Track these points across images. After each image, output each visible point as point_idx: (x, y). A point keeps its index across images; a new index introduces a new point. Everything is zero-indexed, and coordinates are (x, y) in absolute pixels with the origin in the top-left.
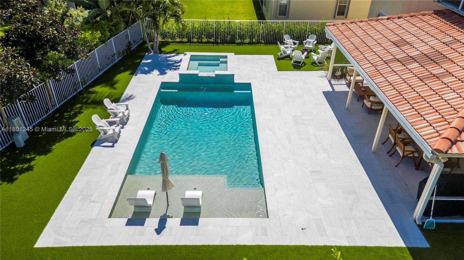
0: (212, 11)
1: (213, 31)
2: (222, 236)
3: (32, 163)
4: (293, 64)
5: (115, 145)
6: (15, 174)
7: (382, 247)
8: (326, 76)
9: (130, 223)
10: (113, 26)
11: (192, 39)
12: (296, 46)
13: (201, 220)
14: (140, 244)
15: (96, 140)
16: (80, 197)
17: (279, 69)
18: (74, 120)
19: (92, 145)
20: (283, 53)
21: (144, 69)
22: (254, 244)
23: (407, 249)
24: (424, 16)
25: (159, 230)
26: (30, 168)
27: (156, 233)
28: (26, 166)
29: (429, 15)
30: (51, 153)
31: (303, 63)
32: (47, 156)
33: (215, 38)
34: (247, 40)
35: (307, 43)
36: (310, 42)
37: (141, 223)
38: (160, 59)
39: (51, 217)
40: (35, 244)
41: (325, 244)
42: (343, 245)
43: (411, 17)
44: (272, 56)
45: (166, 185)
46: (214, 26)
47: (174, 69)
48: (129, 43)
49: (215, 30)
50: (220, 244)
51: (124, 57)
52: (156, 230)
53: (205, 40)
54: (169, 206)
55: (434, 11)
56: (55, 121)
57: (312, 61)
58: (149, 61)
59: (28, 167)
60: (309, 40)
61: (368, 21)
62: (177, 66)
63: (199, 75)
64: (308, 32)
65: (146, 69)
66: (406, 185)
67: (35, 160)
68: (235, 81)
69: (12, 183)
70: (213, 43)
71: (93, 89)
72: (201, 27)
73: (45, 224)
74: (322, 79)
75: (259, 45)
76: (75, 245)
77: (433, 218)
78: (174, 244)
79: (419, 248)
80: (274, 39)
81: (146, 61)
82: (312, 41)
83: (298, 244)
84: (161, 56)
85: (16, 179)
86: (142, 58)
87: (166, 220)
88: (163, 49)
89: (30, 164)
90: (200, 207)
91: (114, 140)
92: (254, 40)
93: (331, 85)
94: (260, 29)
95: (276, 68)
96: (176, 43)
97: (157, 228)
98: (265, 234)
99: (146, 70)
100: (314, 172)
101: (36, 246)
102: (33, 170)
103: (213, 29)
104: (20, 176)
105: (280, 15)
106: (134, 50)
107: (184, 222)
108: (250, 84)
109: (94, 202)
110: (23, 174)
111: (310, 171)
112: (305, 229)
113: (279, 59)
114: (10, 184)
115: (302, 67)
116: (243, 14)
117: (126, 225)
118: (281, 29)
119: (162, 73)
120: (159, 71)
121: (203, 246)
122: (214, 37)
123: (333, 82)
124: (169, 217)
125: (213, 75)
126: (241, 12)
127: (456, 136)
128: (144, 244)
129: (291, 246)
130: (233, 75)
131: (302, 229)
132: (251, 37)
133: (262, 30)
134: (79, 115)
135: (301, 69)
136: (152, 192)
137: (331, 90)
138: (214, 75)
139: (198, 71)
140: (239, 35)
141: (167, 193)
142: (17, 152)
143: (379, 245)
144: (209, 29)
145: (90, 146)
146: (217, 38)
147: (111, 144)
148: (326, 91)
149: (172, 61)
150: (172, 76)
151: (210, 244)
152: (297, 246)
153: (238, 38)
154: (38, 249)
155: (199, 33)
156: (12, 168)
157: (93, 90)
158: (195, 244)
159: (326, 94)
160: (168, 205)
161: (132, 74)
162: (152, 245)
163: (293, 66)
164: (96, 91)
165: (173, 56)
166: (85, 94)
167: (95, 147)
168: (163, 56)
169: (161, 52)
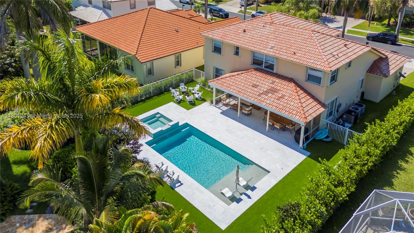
4: (189, 104)
5: (182, 183)
13: (255, 186)
15: (171, 186)
17: (187, 109)
19: (173, 189)
23: (308, 157)
24: (251, 71)
25: (249, 197)
27: (249, 199)
29: (253, 71)
31: (193, 101)
34: (144, 98)
36: (182, 88)
37: (241, 200)
44: (172, 102)
55: (254, 69)
63: (163, 130)
68: (179, 125)
78: (260, 197)
87: (246, 193)
92: (148, 96)
93: (219, 108)
94: (151, 88)
95: (185, 109)
97: (247, 197)
98: (276, 177)
105: (148, 75)
108: (187, 123)
118: (161, 84)
125: (168, 126)
130: (179, 122)
131: (282, 169)
138: (170, 127)
140: (140, 95)
147: (179, 184)
148: (221, 112)
153: (139, 98)
159: (222, 114)
167: (176, 189)
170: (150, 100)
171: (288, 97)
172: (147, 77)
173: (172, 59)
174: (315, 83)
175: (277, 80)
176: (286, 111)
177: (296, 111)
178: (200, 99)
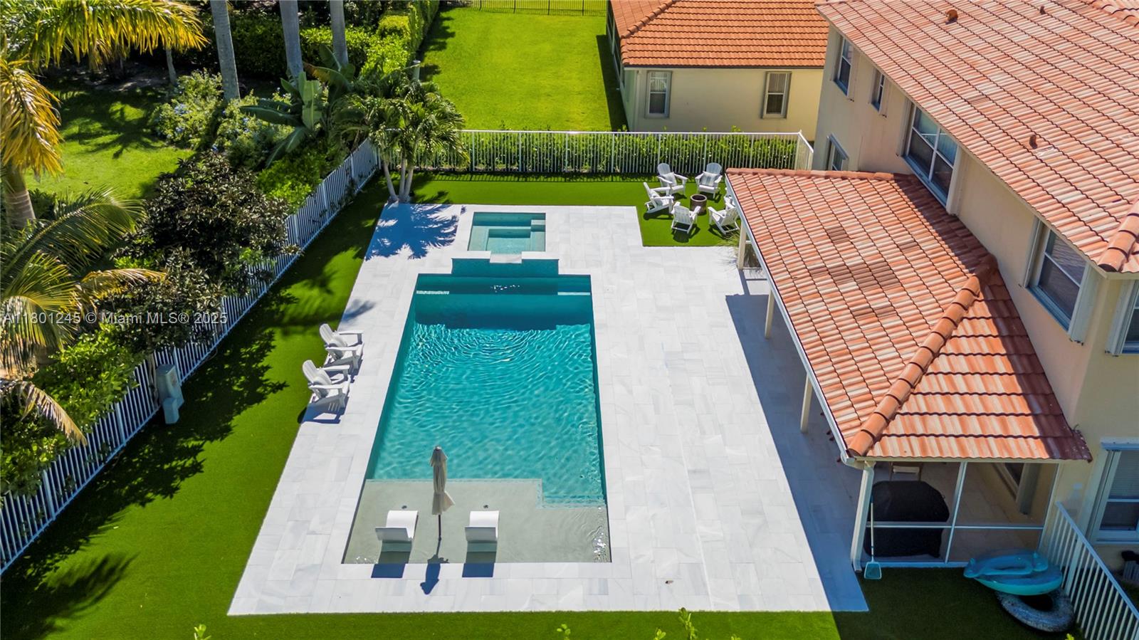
0: (515, 87)
1: (518, 151)
2: (533, 595)
3: (200, 457)
4: (674, 230)
5: (341, 418)
6: (173, 480)
7: (794, 612)
8: (735, 261)
9: (378, 572)
10: (327, 159)
11: (476, 165)
12: (682, 186)
13: (498, 567)
14: (398, 611)
15: (306, 409)
16: (290, 523)
17: (647, 242)
18: (260, 365)
19: (301, 419)
20: (655, 205)
21: (383, 242)
22: (585, 610)
23: (832, 616)
24: (880, 181)
25: (428, 586)
26: (196, 468)
27: (422, 591)
28: (189, 462)
29: (888, 182)
30: (231, 436)
31: (694, 226)
32: (224, 441)
33: (522, 164)
34: (586, 169)
35: (704, 182)
36: (709, 178)
37: (397, 572)
38: (412, 217)
39: (246, 561)
40: (227, 607)
41: (702, 609)
42: (730, 611)
43: (861, 179)
44: (635, 208)
45: (439, 502)
46: (521, 142)
47: (441, 242)
48: (352, 182)
49: (522, 149)
50: (528, 610)
51: (340, 211)
52: (422, 585)
53: (501, 167)
54: (442, 541)
55: (895, 175)
56: (226, 366)
57: (710, 223)
58: (392, 223)
59: (192, 464)
60: (707, 173)
61: (796, 175)
62: (447, 235)
63: (491, 262)
64: (707, 152)
65: (387, 242)
66: (851, 497)
67: (202, 450)
68: (561, 272)
69: (171, 497)
70: (516, 174)
71: (288, 291)
72: (493, 144)
73: (240, 575)
74: (728, 267)
75: (610, 178)
76: (293, 611)
77: (875, 560)
78: (454, 611)
79: (851, 613)
80: (639, 165)
81: (386, 224)
82: (714, 175)
83: (658, 610)
84: (414, 210)
85: (177, 488)
86: (377, 215)
87: (439, 568)
88: (419, 192)
89: (195, 458)
90: (496, 542)
91: (338, 407)
92: (600, 168)
93: (744, 281)
94: (611, 148)
95: (640, 241)
96: (442, 175)
97: (424, 581)
98: (604, 591)
99: (385, 246)
100: (695, 472)
101: (231, 612)
102: (202, 472)
103: (518, 146)
104: (182, 483)
105: (651, 111)
106: (359, 193)
107: (470, 571)
108: (589, 277)
109: (313, 533)
110: (187, 480)
111: (689, 471)
112: (672, 582)
113: (647, 216)
114: (168, 497)
115: (691, 237)
116: (579, 96)
117: (372, 577)
118: (652, 146)
119: (419, 253)
120: (412, 249)
121: (502, 614)
122: (520, 161)
123: (748, 273)
124: (442, 561)
125: (516, 259)
126: (576, 89)
127: (880, 427)
128: (405, 611)
129: (646, 612)
130: (556, 261)
131: (667, 582)
132: (594, 161)
133: (615, 149)
134: (268, 353)
135: (687, 241)
136: (411, 515)
137: (741, 292)
138: (520, 262)
139: (489, 252)
140: (569, 156)
141: (439, 516)
142: (170, 433)
143: (788, 610)
144: (510, 147)
145: (296, 420)
146: (524, 163)
147: (333, 417)
148: (733, 294)
149: (436, 223)
150: (439, 260)
151: (513, 611)
152: (656, 612)
153: (567, 163)
154: (235, 618)
155: (490, 154)
156: (166, 467)
157: (288, 294)
158: (489, 611)
159: (732, 301)
160: (440, 539)
161: (361, 255)
162: (417, 611)
163: (673, 233)
164: (293, 297)
165: (438, 210)
166: (273, 303)
167: (306, 423)
168: (418, 208)
169: (414, 199)
170: (592, 180)
171: (901, 322)
172: (645, 117)
173: (752, 86)
174: (1056, 308)
175: (930, 241)
176: (835, 371)
177: (867, 390)
178: (721, 229)
